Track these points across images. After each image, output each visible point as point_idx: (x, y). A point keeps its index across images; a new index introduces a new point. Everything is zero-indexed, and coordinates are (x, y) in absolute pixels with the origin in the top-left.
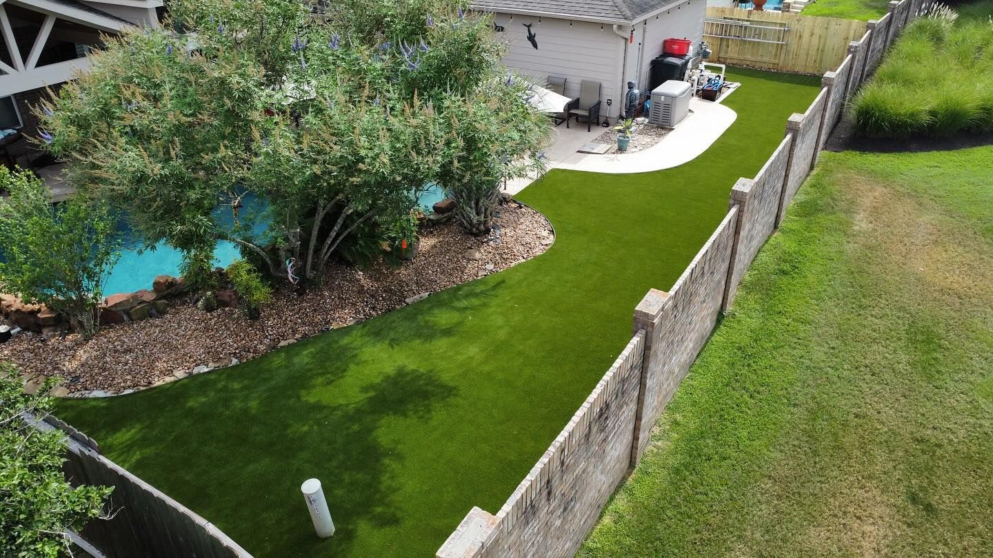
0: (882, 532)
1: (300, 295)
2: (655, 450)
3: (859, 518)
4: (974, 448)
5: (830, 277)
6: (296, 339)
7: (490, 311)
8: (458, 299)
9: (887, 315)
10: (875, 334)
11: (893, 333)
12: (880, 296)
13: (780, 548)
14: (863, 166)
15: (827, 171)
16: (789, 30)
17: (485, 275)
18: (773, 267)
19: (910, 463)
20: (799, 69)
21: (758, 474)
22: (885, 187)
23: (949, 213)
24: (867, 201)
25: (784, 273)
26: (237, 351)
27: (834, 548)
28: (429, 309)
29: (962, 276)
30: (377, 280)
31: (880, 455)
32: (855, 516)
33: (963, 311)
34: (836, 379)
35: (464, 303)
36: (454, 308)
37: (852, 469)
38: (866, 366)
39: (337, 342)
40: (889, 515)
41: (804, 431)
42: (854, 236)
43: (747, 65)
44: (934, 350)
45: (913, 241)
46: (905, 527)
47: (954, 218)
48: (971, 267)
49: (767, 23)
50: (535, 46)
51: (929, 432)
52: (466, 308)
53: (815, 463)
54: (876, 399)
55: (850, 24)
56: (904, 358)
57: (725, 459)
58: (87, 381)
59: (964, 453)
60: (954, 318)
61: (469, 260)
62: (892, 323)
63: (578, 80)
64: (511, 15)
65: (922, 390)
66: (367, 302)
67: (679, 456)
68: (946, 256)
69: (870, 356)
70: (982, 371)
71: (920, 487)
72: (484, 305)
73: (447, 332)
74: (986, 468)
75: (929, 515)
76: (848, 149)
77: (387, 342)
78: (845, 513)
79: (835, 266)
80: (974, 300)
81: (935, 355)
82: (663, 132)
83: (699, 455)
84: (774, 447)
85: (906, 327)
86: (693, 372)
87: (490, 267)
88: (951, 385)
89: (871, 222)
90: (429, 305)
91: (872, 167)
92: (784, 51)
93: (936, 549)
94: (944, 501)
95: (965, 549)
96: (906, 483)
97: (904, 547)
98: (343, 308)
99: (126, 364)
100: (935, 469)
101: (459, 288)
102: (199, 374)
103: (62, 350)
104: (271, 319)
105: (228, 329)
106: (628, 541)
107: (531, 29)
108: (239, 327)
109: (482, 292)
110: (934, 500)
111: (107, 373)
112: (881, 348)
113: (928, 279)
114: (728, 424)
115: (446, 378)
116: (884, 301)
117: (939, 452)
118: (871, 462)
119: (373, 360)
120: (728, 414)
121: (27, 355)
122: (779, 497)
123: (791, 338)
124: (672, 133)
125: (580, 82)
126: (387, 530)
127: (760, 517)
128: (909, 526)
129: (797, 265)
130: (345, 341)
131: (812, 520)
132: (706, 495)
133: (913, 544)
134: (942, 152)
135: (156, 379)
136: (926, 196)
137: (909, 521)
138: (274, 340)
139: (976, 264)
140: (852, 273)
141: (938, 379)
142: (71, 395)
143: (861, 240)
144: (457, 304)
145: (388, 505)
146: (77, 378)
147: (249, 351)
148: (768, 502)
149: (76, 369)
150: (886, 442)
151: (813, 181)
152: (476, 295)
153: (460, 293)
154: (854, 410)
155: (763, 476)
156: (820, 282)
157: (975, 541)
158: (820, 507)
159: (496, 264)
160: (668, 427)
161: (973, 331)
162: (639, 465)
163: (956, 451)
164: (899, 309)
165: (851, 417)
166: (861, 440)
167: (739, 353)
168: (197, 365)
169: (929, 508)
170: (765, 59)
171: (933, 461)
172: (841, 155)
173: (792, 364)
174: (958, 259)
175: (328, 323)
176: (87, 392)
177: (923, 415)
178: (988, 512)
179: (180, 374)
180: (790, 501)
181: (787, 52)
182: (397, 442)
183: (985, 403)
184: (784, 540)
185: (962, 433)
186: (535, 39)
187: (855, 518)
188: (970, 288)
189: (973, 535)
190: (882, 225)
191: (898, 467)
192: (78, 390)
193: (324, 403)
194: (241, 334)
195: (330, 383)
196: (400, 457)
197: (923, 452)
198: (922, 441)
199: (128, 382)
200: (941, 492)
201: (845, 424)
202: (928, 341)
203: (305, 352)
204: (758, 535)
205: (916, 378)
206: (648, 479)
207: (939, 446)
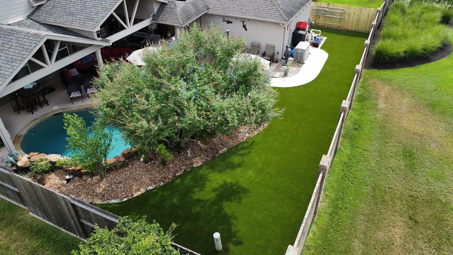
0: (401, 232)
1: (179, 153)
2: (322, 206)
3: (393, 227)
4: (429, 198)
5: (373, 130)
6: (182, 172)
7: (252, 155)
8: (239, 151)
9: (395, 145)
10: (392, 154)
11: (398, 153)
12: (392, 137)
13: (369, 240)
14: (380, 76)
15: (366, 80)
16: (345, 12)
17: (246, 139)
18: (352, 127)
19: (408, 205)
20: (349, 28)
21: (358, 213)
22: (389, 86)
23: (413, 97)
24: (382, 94)
25: (356, 129)
26: (162, 179)
27: (387, 239)
28: (230, 155)
29: (420, 127)
30: (206, 144)
31: (398, 203)
32: (392, 226)
33: (422, 142)
34: (380, 174)
35: (241, 152)
36: (239, 155)
37: (389, 209)
38: (390, 168)
39: (198, 172)
40: (403, 225)
41: (372, 195)
42: (380, 110)
43: (328, 26)
44: (413, 159)
45: (401, 111)
46: (409, 229)
47: (415, 100)
48: (424, 122)
49: (336, 9)
50: (246, 29)
51: (414, 193)
52: (243, 155)
53: (377, 208)
54: (394, 181)
55: (370, 10)
56: (403, 163)
57: (347, 208)
58: (108, 196)
59: (426, 200)
60: (419, 145)
61: (239, 132)
62: (397, 149)
63: (265, 44)
64: (236, 18)
65: (410, 176)
66: (204, 154)
67: (330, 209)
68: (414, 118)
69: (391, 163)
70: (429, 167)
71: (412, 214)
72: (250, 152)
73: (239, 165)
74: (433, 205)
75: (416, 224)
76: (373, 68)
77: (217, 171)
78: (389, 226)
79: (375, 125)
80: (425, 137)
81: (414, 161)
82: (300, 65)
83: (338, 208)
84: (362, 202)
85: (402, 150)
86: (329, 174)
87: (247, 135)
88: (419, 174)
89: (385, 104)
90: (228, 154)
91: (383, 77)
92: (343, 20)
93: (419, 236)
94: (420, 218)
95: (428, 235)
96: (408, 213)
97: (409, 236)
98: (196, 158)
99: (121, 188)
100: (417, 207)
101: (238, 146)
102: (150, 190)
103: (94, 184)
104: (171, 164)
105: (156, 170)
106: (319, 242)
107: (244, 23)
108: (160, 169)
109: (247, 147)
110: (417, 218)
111: (115, 192)
112: (394, 160)
113: (408, 129)
114: (346, 195)
115: (244, 185)
116: (393, 140)
117: (418, 200)
118: (396, 206)
119: (215, 179)
120: (345, 191)
121: (80, 187)
122: (367, 222)
123: (362, 158)
124: (304, 65)
125: (266, 45)
126: (240, 246)
127: (361, 229)
128: (410, 228)
129: (361, 126)
130: (201, 172)
131: (378, 229)
132: (342, 223)
133: (412, 235)
134: (409, 68)
135: (134, 193)
136: (404, 90)
137: (410, 227)
138: (174, 173)
139: (425, 121)
140: (381, 128)
141: (415, 171)
142: (103, 202)
143: (382, 112)
144: (239, 153)
145: (237, 238)
146: (104, 195)
147: (166, 179)
148: (363, 224)
149: (102, 192)
150: (400, 197)
151: (361, 85)
152: (245, 148)
153: (239, 148)
154: (388, 186)
155: (360, 214)
156: (370, 132)
157: (431, 232)
158: (380, 224)
159: (249, 134)
160: (324, 197)
161: (426, 151)
162: (317, 213)
163: (423, 199)
164: (399, 143)
165: (387, 188)
166: (391, 198)
167: (345, 165)
168: (148, 186)
169: (416, 221)
170: (334, 24)
171: (416, 204)
172: (370, 71)
173: (364, 169)
174: (418, 119)
175: (192, 164)
176: (109, 201)
177: (411, 186)
178: (434, 221)
179: (143, 191)
180: (370, 223)
181: (344, 21)
182: (233, 212)
183: (431, 180)
184: (370, 237)
185: (424, 192)
186: (246, 27)
187: (392, 227)
188: (423, 132)
189: (430, 230)
190: (390, 105)
191: (404, 207)
192: (106, 200)
193: (202, 198)
194: (161, 172)
195: (201, 190)
196: (236, 218)
197: (412, 201)
198: (412, 196)
199: (124, 195)
200: (419, 215)
201: (385, 192)
202: (411, 156)
203: (188, 178)
204: (361, 236)
205: (408, 171)
206: (321, 218)
207: (417, 198)
